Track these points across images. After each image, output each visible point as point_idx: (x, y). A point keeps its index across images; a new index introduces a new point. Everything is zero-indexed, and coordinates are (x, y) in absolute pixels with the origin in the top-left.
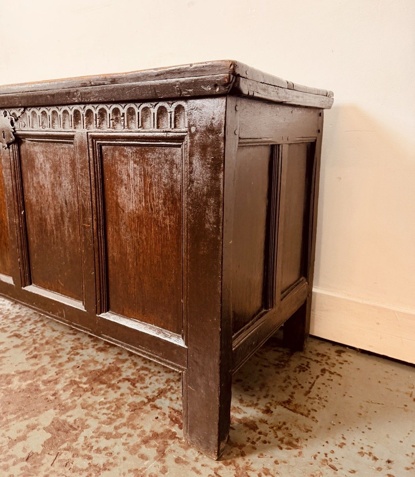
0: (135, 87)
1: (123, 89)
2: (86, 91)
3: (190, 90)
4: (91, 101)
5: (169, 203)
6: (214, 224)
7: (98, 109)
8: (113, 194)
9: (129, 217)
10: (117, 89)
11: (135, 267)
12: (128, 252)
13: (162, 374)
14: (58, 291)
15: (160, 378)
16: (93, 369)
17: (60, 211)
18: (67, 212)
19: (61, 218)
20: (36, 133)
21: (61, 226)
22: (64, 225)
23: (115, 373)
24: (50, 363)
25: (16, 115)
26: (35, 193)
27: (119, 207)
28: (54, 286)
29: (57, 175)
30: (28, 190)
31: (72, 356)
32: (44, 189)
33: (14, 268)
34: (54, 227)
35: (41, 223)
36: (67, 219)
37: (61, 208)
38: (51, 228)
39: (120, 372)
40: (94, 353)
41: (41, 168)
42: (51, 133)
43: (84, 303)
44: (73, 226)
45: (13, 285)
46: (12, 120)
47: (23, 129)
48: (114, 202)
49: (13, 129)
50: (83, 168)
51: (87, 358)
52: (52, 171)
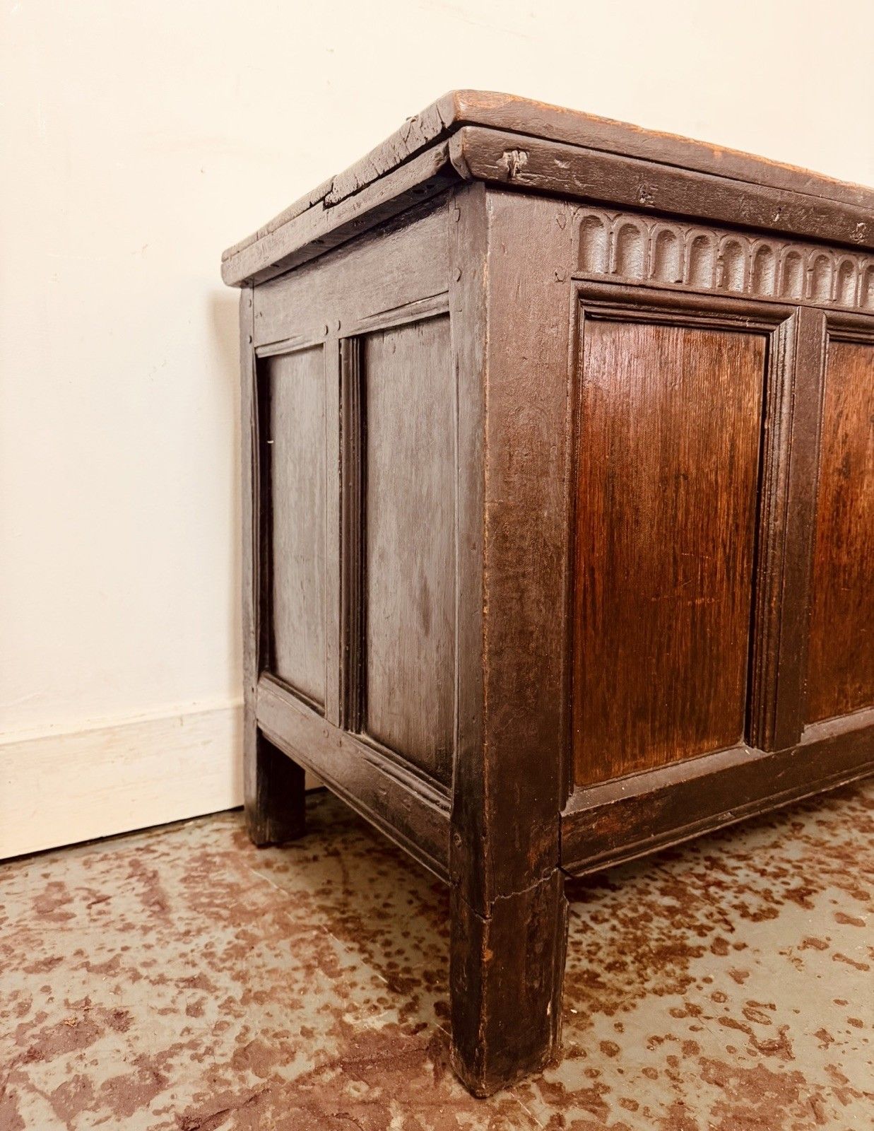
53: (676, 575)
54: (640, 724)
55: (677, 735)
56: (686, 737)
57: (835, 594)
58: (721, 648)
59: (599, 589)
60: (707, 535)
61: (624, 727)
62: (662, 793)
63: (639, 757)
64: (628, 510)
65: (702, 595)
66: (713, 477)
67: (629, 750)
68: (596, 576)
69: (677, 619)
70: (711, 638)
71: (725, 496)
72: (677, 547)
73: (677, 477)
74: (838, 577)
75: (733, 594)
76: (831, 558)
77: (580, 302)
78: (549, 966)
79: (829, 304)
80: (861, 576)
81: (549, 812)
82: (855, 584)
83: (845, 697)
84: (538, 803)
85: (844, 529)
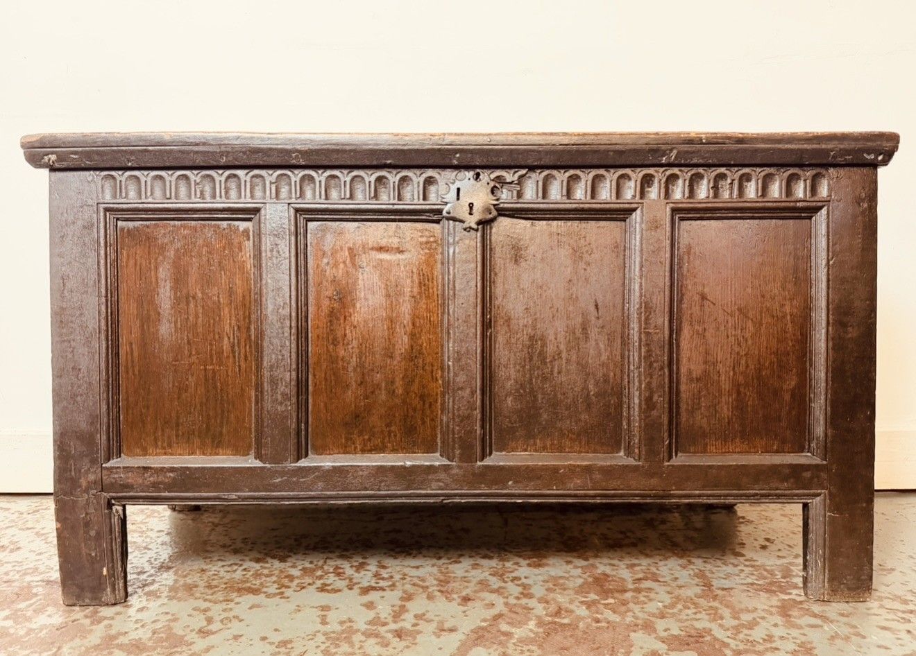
0: (774, 149)
1: (756, 150)
2: (690, 149)
3: (847, 157)
4: (692, 162)
5: (790, 286)
6: (867, 300)
7: (689, 174)
8: (695, 284)
9: (725, 311)
10: (745, 150)
11: (731, 378)
12: (719, 360)
13: (661, 563)
14: (561, 449)
15: (669, 566)
16: (578, 585)
17: (579, 320)
18: (598, 318)
19: (583, 329)
20: (552, 206)
21: (580, 343)
22: (586, 341)
23: (610, 579)
24: (507, 598)
25: (505, 179)
26: (522, 299)
27: (707, 299)
28: (552, 444)
29: (582, 265)
30: (504, 296)
31: (516, 582)
32: (545, 291)
33: (459, 432)
34: (562, 347)
35: (533, 344)
36: (596, 329)
37: (583, 314)
38: (555, 349)
39: (615, 576)
40: (536, 571)
41: (542, 259)
42: (587, 206)
43: (636, 451)
44: (609, 339)
45: (449, 465)
46: (495, 187)
47: (520, 201)
48: (697, 293)
49: (497, 200)
50: (653, 252)
51: (541, 578)
52: (569, 262)
53: (190, 351)
54: (167, 430)
55: (197, 441)
56: (203, 444)
57: (334, 374)
58: (230, 396)
59: (136, 354)
60: (214, 331)
61: (156, 429)
62: (172, 470)
63: (168, 449)
64: (152, 313)
65: (212, 364)
66: (215, 298)
67: (160, 443)
68: (134, 346)
69: (192, 375)
70: (221, 390)
71: (227, 310)
72: (191, 336)
73: (187, 298)
74: (337, 363)
75: (239, 366)
76: (328, 351)
77: (108, 214)
78: (100, 545)
79: (293, 200)
80: (361, 365)
81: (94, 462)
82: (355, 370)
83: (354, 444)
84: (86, 456)
85: (339, 334)
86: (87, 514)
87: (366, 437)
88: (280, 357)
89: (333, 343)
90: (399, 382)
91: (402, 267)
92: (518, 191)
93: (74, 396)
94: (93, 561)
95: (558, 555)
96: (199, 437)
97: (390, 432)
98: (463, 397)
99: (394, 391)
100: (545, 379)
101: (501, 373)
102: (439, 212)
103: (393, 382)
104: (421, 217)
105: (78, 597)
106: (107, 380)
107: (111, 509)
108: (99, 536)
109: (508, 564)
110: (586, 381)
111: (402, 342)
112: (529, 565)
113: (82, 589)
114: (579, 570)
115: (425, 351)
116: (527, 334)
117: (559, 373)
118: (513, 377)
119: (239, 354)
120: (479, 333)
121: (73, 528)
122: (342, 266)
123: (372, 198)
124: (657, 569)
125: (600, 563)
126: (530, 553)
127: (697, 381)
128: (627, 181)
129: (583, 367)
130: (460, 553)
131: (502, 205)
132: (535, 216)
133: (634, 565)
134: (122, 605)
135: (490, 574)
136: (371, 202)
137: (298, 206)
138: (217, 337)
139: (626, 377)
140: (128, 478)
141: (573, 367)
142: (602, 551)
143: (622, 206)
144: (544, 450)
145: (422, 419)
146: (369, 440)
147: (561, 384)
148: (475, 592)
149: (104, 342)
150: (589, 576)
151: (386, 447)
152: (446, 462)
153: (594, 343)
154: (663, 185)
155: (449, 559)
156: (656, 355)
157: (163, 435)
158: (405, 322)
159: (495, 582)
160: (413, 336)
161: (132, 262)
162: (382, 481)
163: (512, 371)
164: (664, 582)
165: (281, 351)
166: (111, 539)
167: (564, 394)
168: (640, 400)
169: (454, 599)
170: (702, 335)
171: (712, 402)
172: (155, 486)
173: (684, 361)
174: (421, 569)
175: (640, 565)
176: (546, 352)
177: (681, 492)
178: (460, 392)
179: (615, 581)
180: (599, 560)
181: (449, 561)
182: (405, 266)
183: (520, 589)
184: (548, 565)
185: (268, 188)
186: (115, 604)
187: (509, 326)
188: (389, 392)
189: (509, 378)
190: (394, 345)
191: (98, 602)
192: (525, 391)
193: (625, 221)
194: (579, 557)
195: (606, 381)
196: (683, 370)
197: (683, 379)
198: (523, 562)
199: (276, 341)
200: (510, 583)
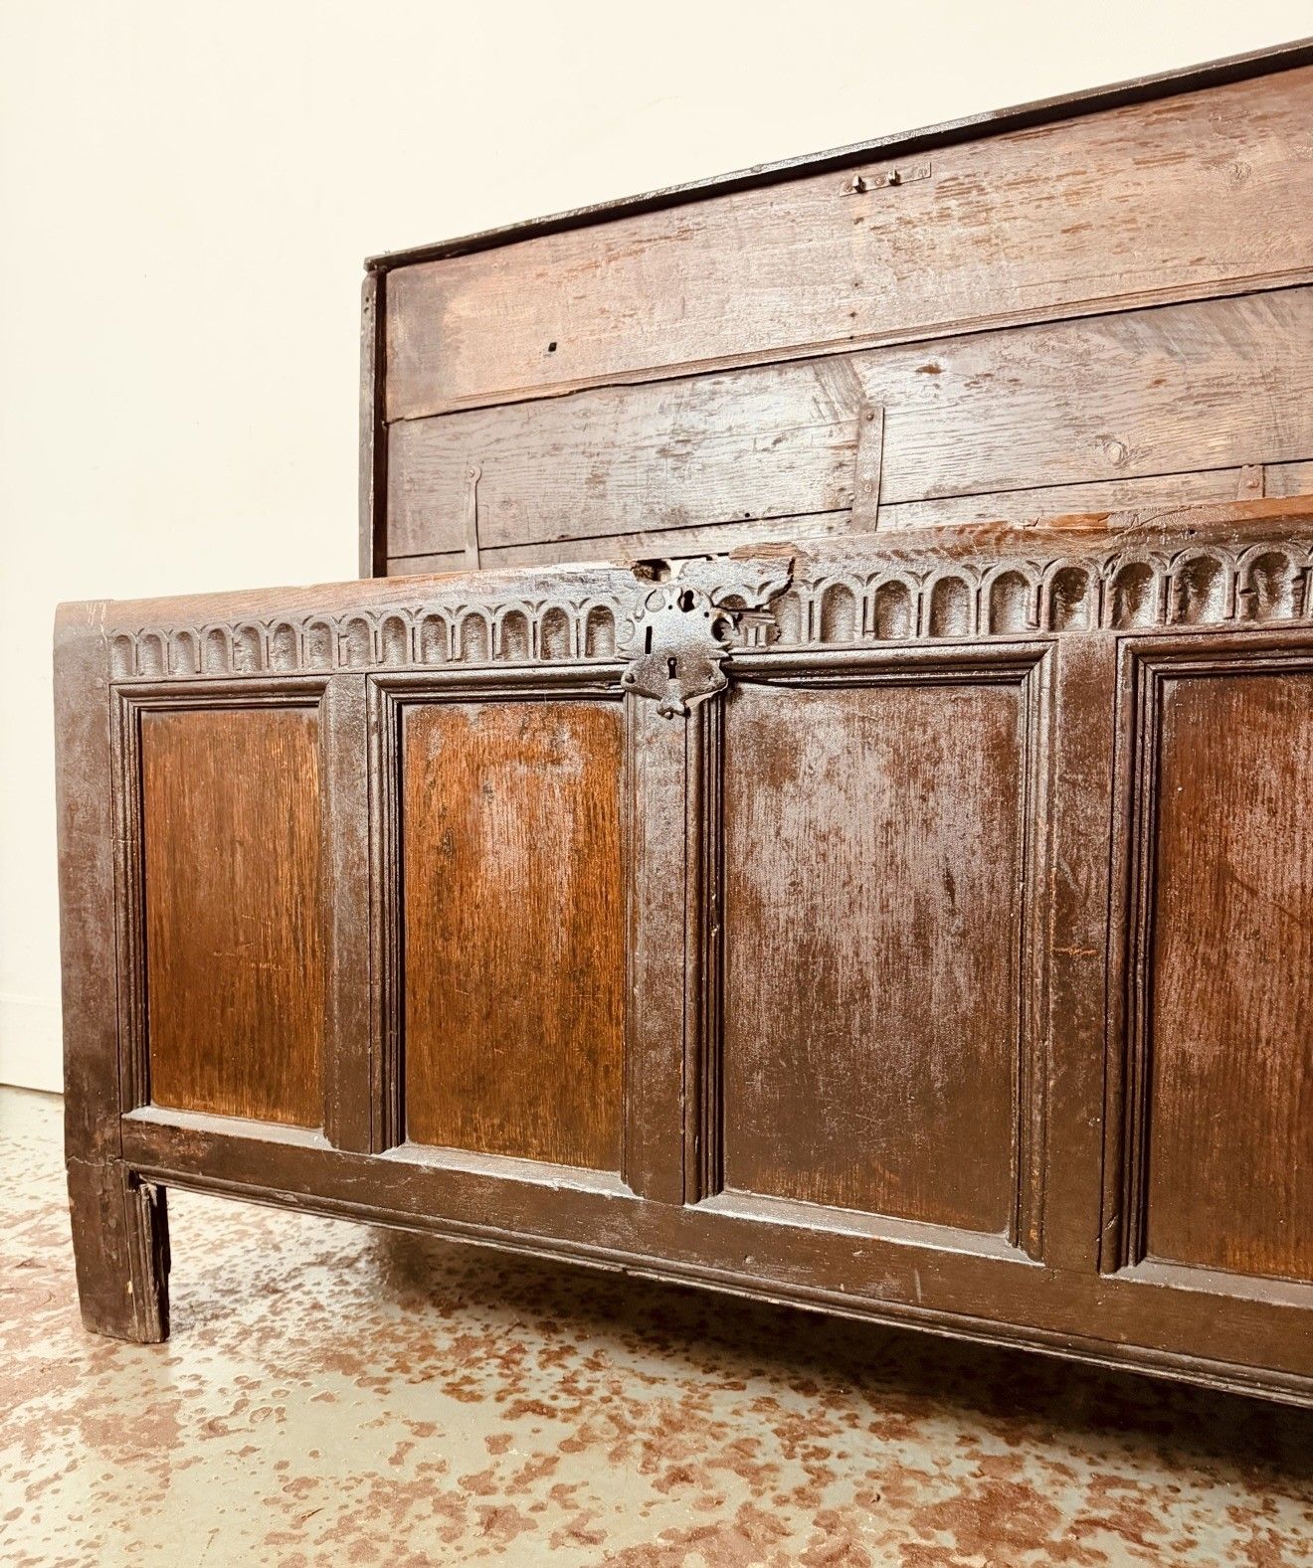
8: (1202, 838)
9: (1281, 909)
11: (1297, 1084)
12: (1264, 1036)
13: (1188, 1492)
14: (866, 1204)
15: (1199, 1507)
16: (937, 1501)
17: (908, 916)
18: (952, 913)
19: (917, 936)
20: (840, 656)
21: (911, 967)
22: (924, 964)
23: (1027, 1504)
24: (759, 1493)
25: (744, 603)
26: (784, 862)
27: (1234, 879)
28: (847, 1187)
29: (914, 790)
30: (749, 854)
31: (814, 1463)
32: (835, 845)
33: (651, 1134)
34: (871, 974)
35: (806, 963)
36: (949, 938)
37: (917, 901)
38: (856, 977)
39: (1041, 1499)
40: (877, 1444)
41: (828, 775)
42: (920, 652)
43: (1034, 1234)
44: (977, 963)
45: (633, 1201)
46: (721, 620)
47: (773, 648)
48: (1206, 863)
49: (726, 648)
50: (1081, 757)
51: (872, 1464)
52: (887, 781)
53: (236, 935)
54: (207, 1068)
55: (247, 1091)
56: (255, 1098)
57: (445, 994)
58: (292, 1019)
60: (269, 902)
61: (193, 1065)
62: (208, 1136)
63: (208, 1101)
64: (187, 868)
65: (267, 961)
66: (270, 845)
67: (198, 1089)
68: (164, 921)
69: (240, 978)
70: (280, 1007)
71: (286, 865)
72: (236, 908)
73: (232, 844)
74: (449, 974)
75: (305, 967)
76: (435, 950)
77: (125, 700)
78: (123, 1245)
79: (374, 668)
80: (487, 980)
81: (111, 1108)
82: (477, 990)
83: (476, 1130)
84: (101, 1097)
85: (453, 919)
86: (105, 1191)
87: (496, 1121)
88: (354, 957)
89: (442, 935)
90: (551, 1022)
91: (557, 791)
92: (769, 628)
93: (86, 1000)
94: (114, 1268)
95: (958, 1418)
96: (250, 1085)
97: (536, 1117)
98: (659, 1065)
99: (542, 1036)
100: (832, 1042)
101: (740, 1019)
102: (614, 678)
103: (540, 1019)
104: (586, 690)
105: (99, 1321)
106: (128, 977)
107: (138, 1189)
108: (119, 1231)
109: (833, 1415)
110: (924, 1055)
111: (558, 943)
112: (875, 1428)
113: (103, 1308)
114: (973, 1466)
115: (597, 963)
116: (795, 941)
117: (864, 1031)
118: (765, 1028)
119: (304, 945)
120: (690, 931)
121: (88, 1209)
122: (456, 787)
123: (498, 656)
124: (1165, 1508)
125: (1038, 1458)
126: (903, 1398)
127: (1203, 1086)
128: (1017, 588)
129: (916, 1021)
130: (757, 1367)
131: (736, 659)
132: (809, 680)
133: (1114, 1482)
134: (155, 1347)
135: (776, 1431)
136: (496, 663)
137: (380, 677)
138: (273, 912)
139: (1015, 1055)
140: (151, 1141)
141: (895, 1020)
142: (1068, 1429)
143: (1003, 648)
144: (829, 1199)
145: (592, 1098)
146: (501, 1127)
147: (868, 1056)
148: (710, 1464)
149: (122, 915)
150: (981, 1486)
151: (529, 1145)
152: (629, 1194)
153: (942, 969)
154: (1108, 594)
155: (728, 1375)
156: (1086, 1010)
157: (202, 1076)
158: (563, 900)
159: (770, 1450)
160: (575, 929)
161: (160, 782)
162: (517, 1212)
163: (764, 1017)
164: (1150, 1545)
165: (355, 946)
166: (137, 1236)
167: (875, 1080)
168: (1044, 1115)
169: (656, 1470)
170: (1219, 970)
171: (1243, 1141)
172: (185, 1160)
173: (1168, 1031)
174: (657, 1385)
175: (1131, 1484)
176: (836, 982)
177: (1143, 1350)
178: (653, 1054)
179: (1034, 1514)
180: (1041, 1449)
181: (722, 1381)
182: (562, 789)
183: (804, 1479)
184: (916, 1435)
185: (335, 647)
186: (146, 1343)
187: (757, 920)
188: (534, 1037)
189: (756, 1032)
190: (542, 947)
191: (121, 1332)
192: (789, 1062)
193: (1019, 683)
194: (1000, 1432)
195: (971, 1059)
196: (1166, 1052)
197: (1165, 1077)
198: (869, 1415)
199: (349, 928)
200: (798, 1462)
